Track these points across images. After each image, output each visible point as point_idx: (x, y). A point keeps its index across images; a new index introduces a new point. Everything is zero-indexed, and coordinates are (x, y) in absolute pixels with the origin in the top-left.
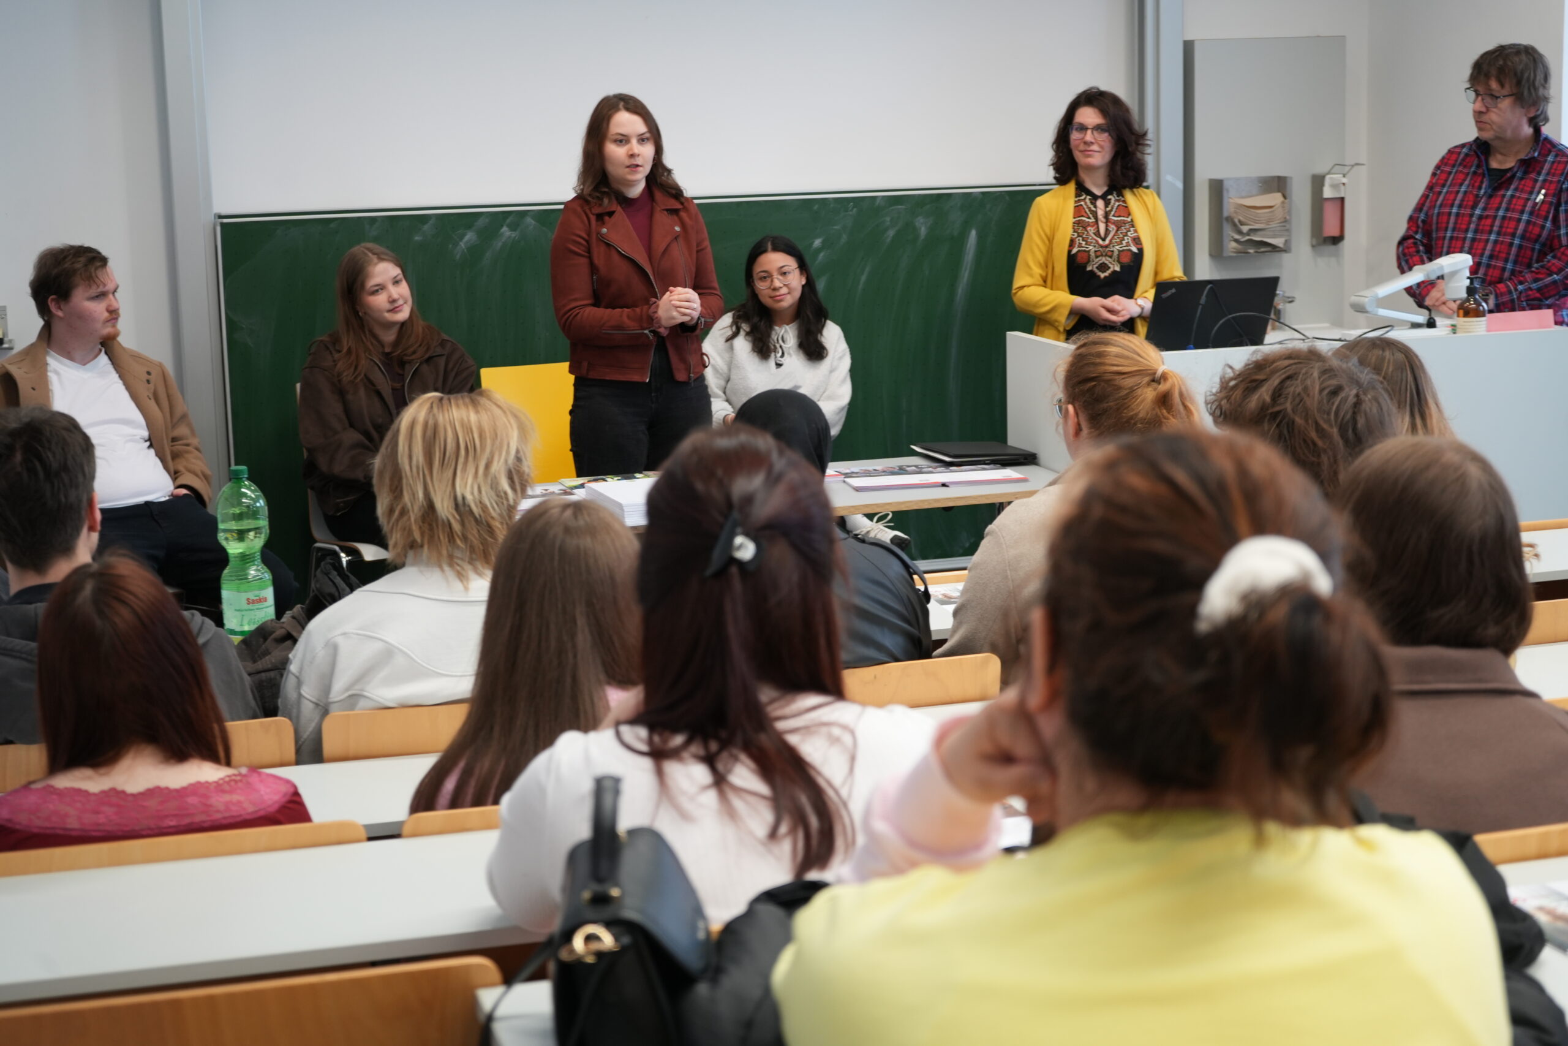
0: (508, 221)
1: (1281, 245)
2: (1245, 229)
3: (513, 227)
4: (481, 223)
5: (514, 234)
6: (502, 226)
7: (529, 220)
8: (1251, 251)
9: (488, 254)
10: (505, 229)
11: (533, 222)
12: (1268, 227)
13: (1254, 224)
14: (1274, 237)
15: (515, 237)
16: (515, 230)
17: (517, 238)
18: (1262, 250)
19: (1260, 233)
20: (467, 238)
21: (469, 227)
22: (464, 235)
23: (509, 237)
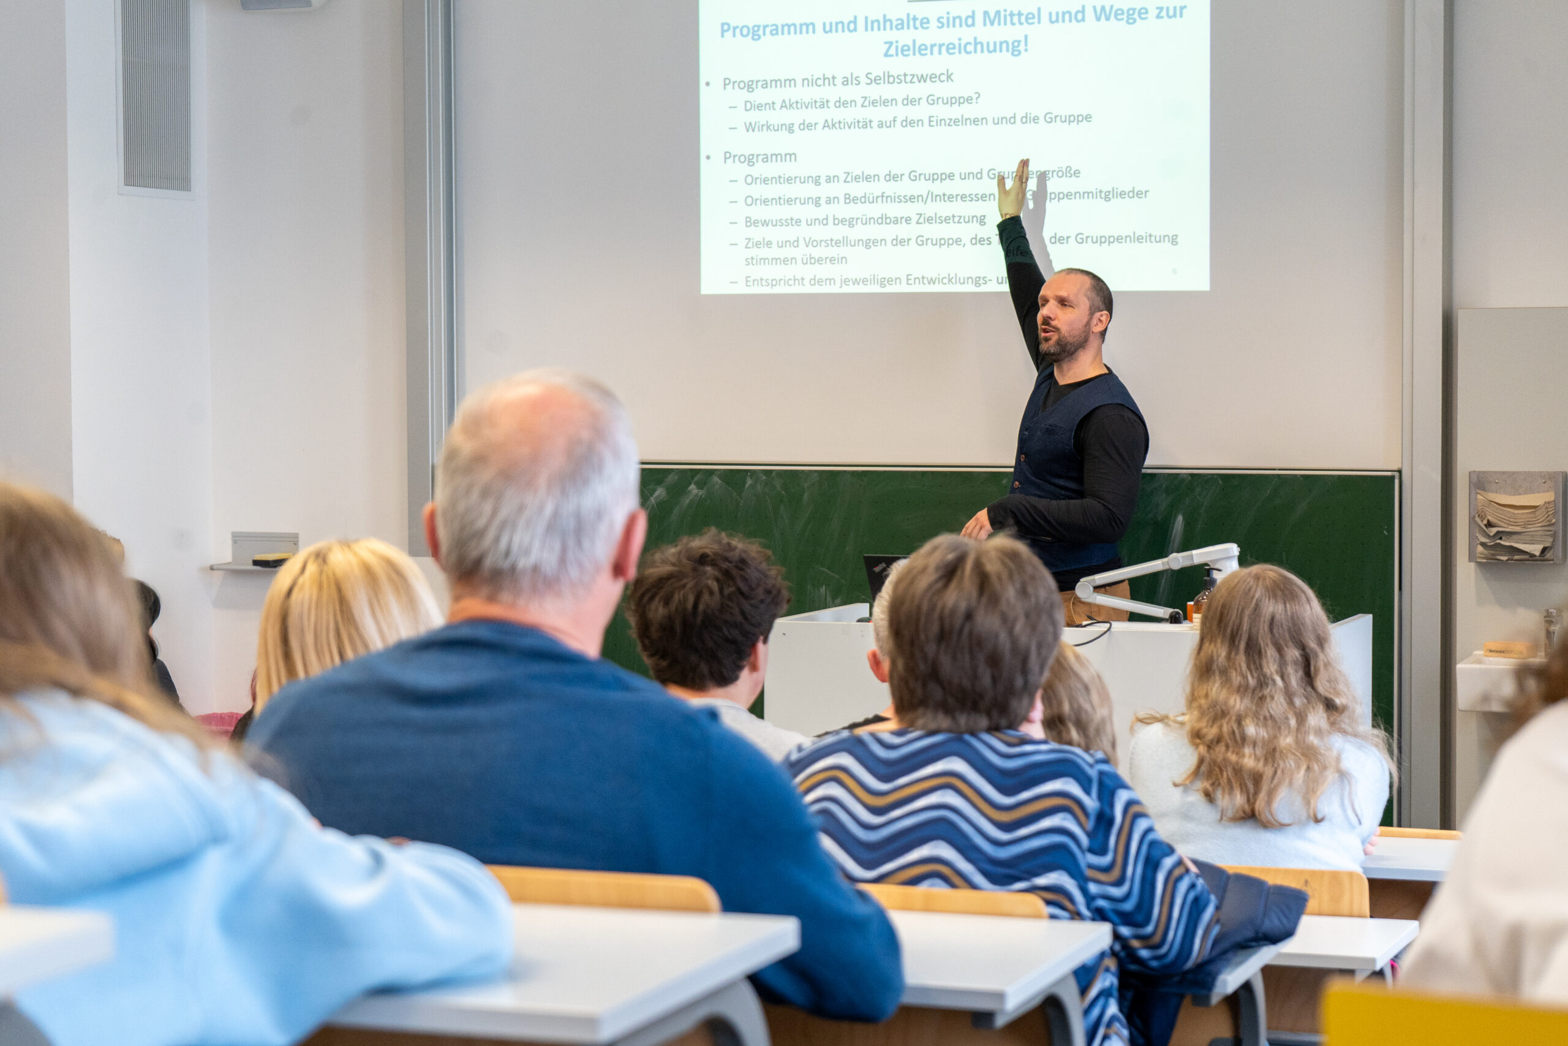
0: (696, 479)
1: (1537, 553)
2: (1493, 531)
3: (700, 485)
4: (671, 479)
5: (701, 493)
6: (690, 484)
7: (716, 479)
8: (1504, 558)
9: (676, 511)
10: (692, 486)
11: (720, 482)
12: (1524, 530)
13: (1506, 526)
14: (1532, 542)
15: (702, 495)
16: (702, 489)
17: (703, 496)
18: (1516, 557)
19: (1514, 537)
20: (657, 493)
21: (659, 482)
22: (655, 490)
23: (697, 495)
